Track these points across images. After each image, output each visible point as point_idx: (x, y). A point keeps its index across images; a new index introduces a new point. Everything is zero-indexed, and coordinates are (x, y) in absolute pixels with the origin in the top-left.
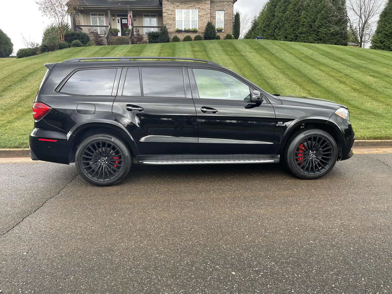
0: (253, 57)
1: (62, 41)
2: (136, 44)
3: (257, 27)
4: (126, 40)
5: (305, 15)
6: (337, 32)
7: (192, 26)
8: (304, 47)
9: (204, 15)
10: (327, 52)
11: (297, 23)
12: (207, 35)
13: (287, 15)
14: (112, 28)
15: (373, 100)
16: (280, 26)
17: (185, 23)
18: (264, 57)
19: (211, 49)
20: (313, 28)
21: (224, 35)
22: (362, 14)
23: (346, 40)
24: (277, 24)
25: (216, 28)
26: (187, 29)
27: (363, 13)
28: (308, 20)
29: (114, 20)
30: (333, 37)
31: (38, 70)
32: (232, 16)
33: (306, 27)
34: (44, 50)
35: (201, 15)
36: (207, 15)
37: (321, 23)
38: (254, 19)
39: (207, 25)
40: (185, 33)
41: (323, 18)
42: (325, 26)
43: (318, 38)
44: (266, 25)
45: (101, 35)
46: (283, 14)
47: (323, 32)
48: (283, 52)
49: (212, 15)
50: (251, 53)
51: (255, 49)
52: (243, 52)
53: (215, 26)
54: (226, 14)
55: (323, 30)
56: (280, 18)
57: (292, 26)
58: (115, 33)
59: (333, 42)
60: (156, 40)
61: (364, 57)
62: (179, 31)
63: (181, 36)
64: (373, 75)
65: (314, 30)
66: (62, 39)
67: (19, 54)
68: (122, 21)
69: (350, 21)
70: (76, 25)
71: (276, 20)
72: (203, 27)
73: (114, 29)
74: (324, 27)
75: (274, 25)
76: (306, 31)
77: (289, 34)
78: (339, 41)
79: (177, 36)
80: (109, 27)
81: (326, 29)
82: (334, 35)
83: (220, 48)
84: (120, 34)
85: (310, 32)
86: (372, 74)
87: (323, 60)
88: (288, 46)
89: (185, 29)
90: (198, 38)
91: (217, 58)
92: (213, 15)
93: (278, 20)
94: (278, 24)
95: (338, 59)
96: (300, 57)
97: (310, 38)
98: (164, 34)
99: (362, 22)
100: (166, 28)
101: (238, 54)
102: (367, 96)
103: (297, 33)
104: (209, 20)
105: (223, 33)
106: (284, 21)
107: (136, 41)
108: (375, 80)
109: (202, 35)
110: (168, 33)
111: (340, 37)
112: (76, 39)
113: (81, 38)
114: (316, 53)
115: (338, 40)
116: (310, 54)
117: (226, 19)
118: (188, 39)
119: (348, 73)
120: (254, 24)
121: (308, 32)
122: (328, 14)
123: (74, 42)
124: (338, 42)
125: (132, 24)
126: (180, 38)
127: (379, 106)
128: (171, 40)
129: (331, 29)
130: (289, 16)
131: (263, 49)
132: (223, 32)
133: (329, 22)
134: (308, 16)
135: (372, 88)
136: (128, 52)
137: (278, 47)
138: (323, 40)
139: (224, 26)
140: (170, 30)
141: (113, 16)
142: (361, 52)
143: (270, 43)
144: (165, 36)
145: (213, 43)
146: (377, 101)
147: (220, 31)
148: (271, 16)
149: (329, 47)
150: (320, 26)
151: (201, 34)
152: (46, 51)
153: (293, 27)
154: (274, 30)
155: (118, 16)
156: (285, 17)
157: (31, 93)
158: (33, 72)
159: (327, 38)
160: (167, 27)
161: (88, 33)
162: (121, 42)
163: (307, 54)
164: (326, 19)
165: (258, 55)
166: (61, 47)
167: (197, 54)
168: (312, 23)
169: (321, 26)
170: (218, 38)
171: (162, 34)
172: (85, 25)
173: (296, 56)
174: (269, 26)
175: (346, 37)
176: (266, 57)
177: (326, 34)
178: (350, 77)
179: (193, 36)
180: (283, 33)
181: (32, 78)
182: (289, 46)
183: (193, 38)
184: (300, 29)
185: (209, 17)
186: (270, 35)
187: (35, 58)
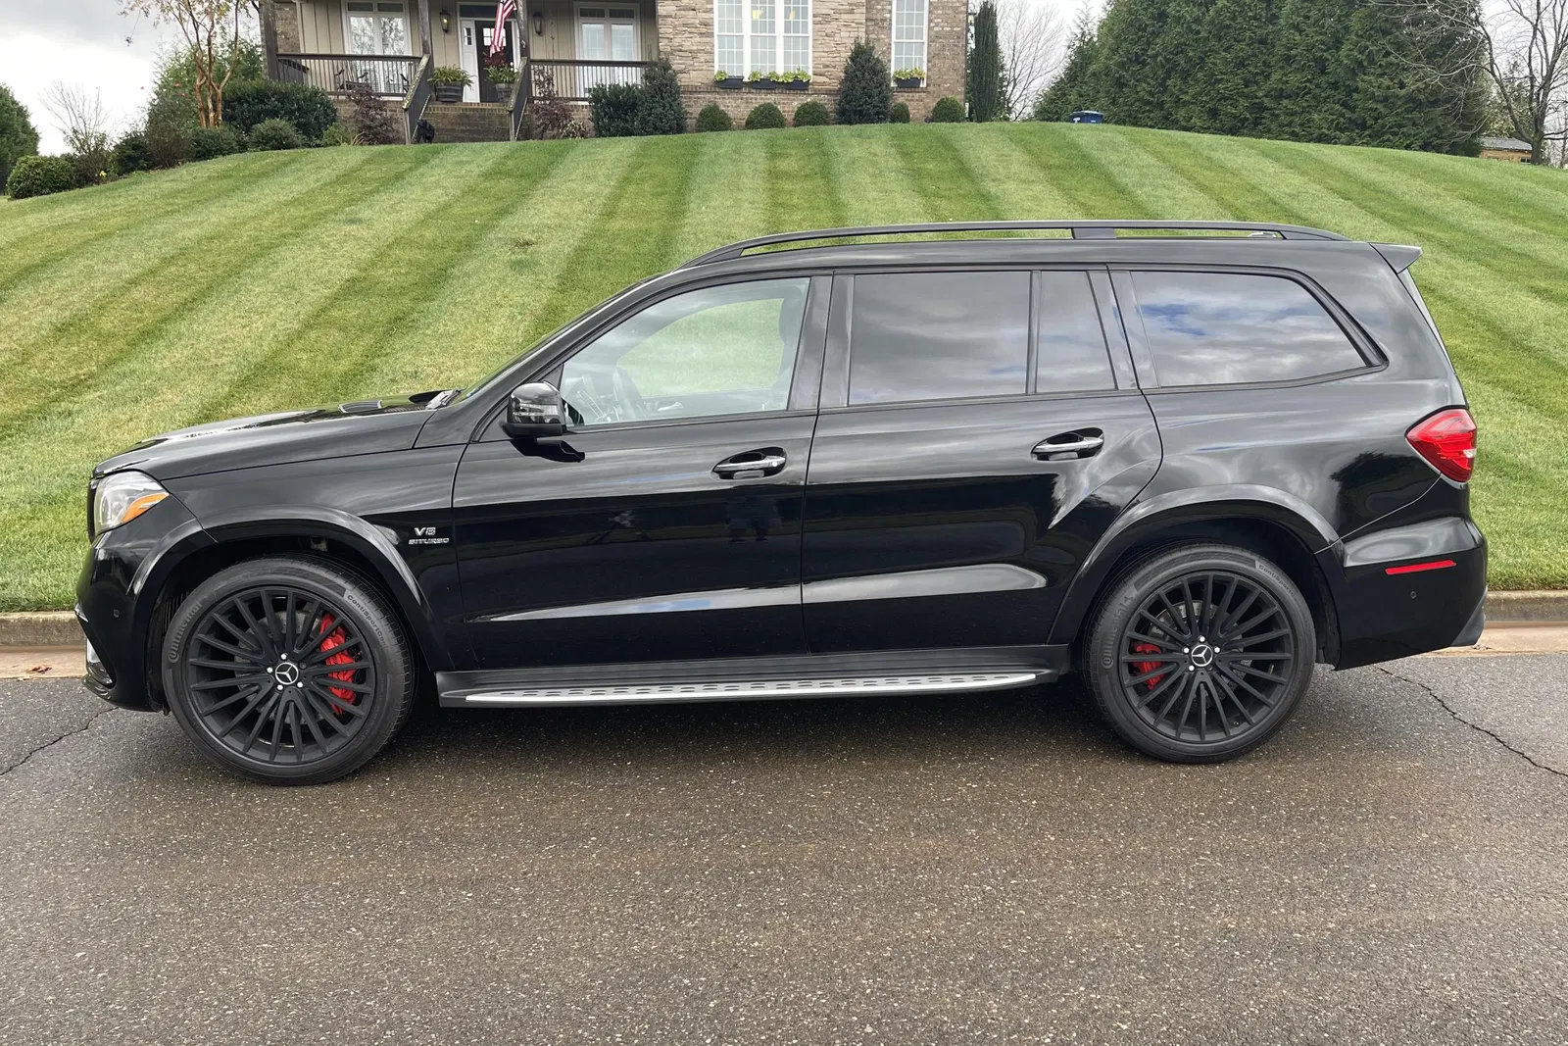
0: (1028, 204)
1: (213, 124)
2: (541, 139)
3: (1093, 68)
4: (497, 121)
5: (1298, 16)
6: (1433, 93)
7: (786, 60)
8: (1267, 162)
9: (836, 11)
10: (1366, 185)
11: (1261, 52)
12: (848, 103)
13: (1218, 13)
14: (438, 64)
15: (1517, 405)
16: (1189, 60)
17: (753, 46)
18: (1082, 204)
19: (854, 163)
20: (1329, 73)
21: (926, 101)
22: (1545, 15)
23: (1469, 128)
24: (1178, 53)
25: (892, 72)
26: (765, 74)
27: (1550, 9)
28: (1307, 36)
29: (446, 31)
30: (1416, 114)
31: (68, 252)
32: (962, 16)
33: (1301, 69)
34: (131, 165)
35: (827, 12)
36: (851, 12)
37: (1367, 52)
38: (1078, 32)
39: (852, 59)
40: (754, 91)
41: (1371, 29)
42: (1380, 66)
43: (1350, 119)
44: (1129, 59)
45: (386, 98)
46: (1204, 9)
47: (1373, 93)
48: (1170, 182)
49: (876, 14)
50: (1024, 186)
51: (1046, 167)
52: (993, 180)
53: (890, 61)
54: (936, 8)
55: (1369, 82)
56: (1189, 28)
57: (1242, 64)
58: (450, 90)
59: (1415, 135)
60: (627, 121)
61: (1526, 205)
62: (730, 85)
63: (736, 107)
64: (1546, 290)
65: (1336, 82)
66: (211, 115)
67: (19, 182)
68: (483, 37)
69: (1490, 43)
70: (281, 51)
71: (1172, 35)
72: (834, 67)
73: (443, 73)
74: (1379, 71)
75: (1165, 58)
76: (1298, 88)
77: (1226, 99)
78: (1441, 131)
79: (716, 107)
80: (425, 61)
81: (1386, 82)
82: (1421, 104)
83: (897, 163)
84: (471, 95)
85: (1318, 91)
86: (1543, 285)
87: (1337, 219)
88: (1196, 154)
89: (754, 75)
90: (810, 116)
91: (872, 208)
92: (878, 11)
93: (1182, 36)
94: (1182, 52)
95: (1406, 216)
96: (1238, 203)
97: (1316, 116)
98: (662, 98)
99: (1546, 51)
100: (670, 68)
101: (966, 186)
102: (1496, 383)
103: (1260, 94)
104: (863, 35)
105: (922, 94)
106: (1207, 39)
107: (539, 126)
108: (1551, 309)
109: (828, 103)
110: (678, 92)
111: (1446, 114)
112: (274, 114)
113: (296, 110)
114: (1314, 188)
115: (1437, 127)
116: (1288, 191)
117: (936, 29)
118: (765, 119)
119: (1436, 280)
120: (1080, 51)
121: (1310, 90)
122: (1397, 12)
123: (264, 127)
124: (1438, 138)
125: (525, 52)
126: (731, 115)
127: (1535, 430)
128: (691, 122)
129: (1409, 79)
130: (1230, 19)
131: (1084, 166)
132: (924, 91)
133: (1400, 47)
134: (1309, 18)
135: (1529, 349)
136: (487, 176)
137: (1152, 160)
138: (1371, 127)
139: (929, 61)
140: (691, 75)
141: (444, 13)
142: (1516, 182)
143: (1121, 138)
144: (668, 105)
145: (869, 138)
146: (1537, 407)
147: (910, 83)
148: (1153, 18)
149: (1379, 161)
150: (1360, 63)
151: (823, 99)
152: (139, 169)
153: (1244, 66)
154: (1164, 80)
155: (467, 12)
156: (1212, 22)
157: (11, 360)
158: (44, 265)
159: (1391, 120)
160: (676, 64)
161: (329, 90)
162: (477, 129)
163: (1273, 193)
164: (1385, 33)
165: (1056, 192)
166: (204, 151)
167: (788, 186)
168: (1325, 51)
169: (1365, 64)
170: (901, 116)
171: (652, 97)
172: (321, 53)
173: (1221, 201)
174: (1144, 64)
175: (1473, 117)
176: (1091, 203)
177: (1386, 99)
178: (1442, 298)
179: (789, 105)
180: (1200, 94)
181: (30, 290)
182: (1201, 155)
183: (789, 117)
184: (1275, 77)
185: (861, 24)
186: (1148, 103)
187: (74, 200)
